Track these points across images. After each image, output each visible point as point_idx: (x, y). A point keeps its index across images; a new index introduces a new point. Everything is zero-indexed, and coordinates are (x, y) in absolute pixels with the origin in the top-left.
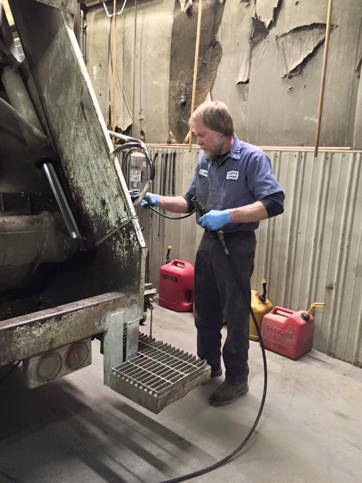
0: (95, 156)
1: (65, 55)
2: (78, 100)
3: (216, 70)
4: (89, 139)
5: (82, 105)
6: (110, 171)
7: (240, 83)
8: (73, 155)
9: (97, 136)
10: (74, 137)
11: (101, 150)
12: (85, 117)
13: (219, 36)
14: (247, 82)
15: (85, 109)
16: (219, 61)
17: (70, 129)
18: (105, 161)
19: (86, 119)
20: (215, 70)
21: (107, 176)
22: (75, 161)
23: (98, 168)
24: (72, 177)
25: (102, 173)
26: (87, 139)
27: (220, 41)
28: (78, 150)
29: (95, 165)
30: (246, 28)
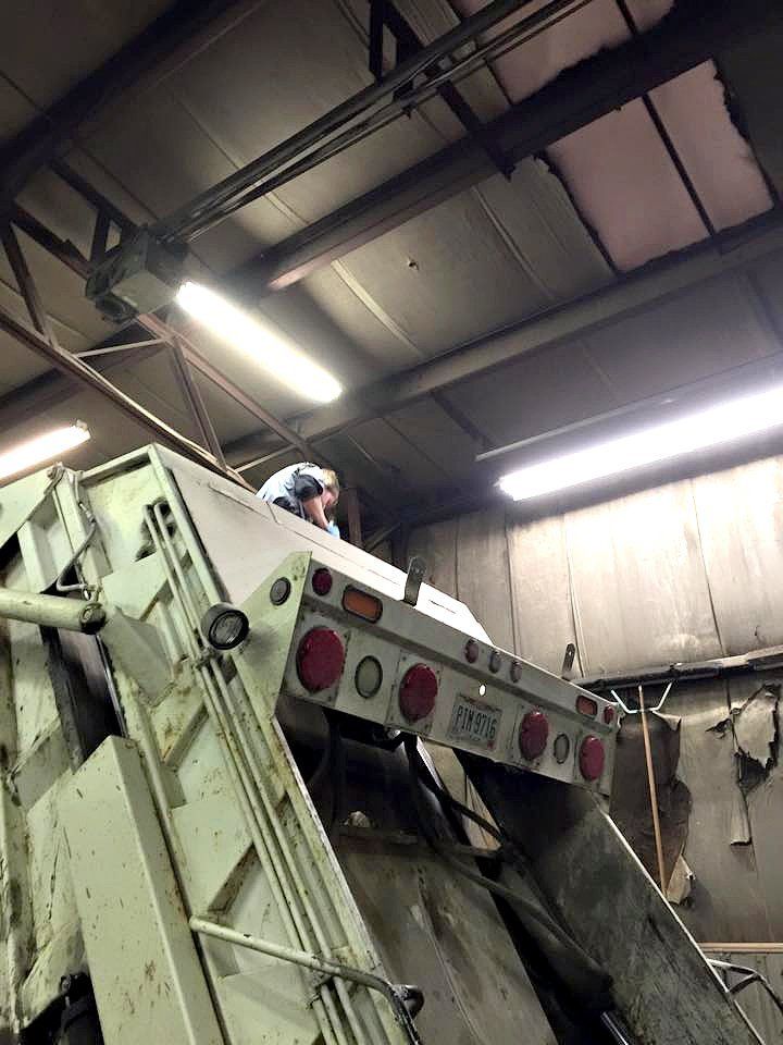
0: (693, 998)
1: (603, 847)
2: (641, 913)
3: (686, 822)
4: (675, 971)
5: (651, 920)
6: (732, 1022)
7: (735, 844)
8: (639, 997)
9: (693, 967)
10: (637, 968)
11: (707, 988)
12: (659, 936)
13: (681, 774)
14: (750, 842)
15: (658, 927)
16: (688, 810)
17: (628, 955)
18: (717, 1006)
19: (662, 940)
20: (683, 822)
21: (727, 1031)
22: (646, 1007)
23: (704, 1018)
24: (641, 1032)
25: (713, 1026)
26: (671, 970)
27: (683, 781)
28: (649, 988)
29: (695, 1013)
30: (727, 766)
